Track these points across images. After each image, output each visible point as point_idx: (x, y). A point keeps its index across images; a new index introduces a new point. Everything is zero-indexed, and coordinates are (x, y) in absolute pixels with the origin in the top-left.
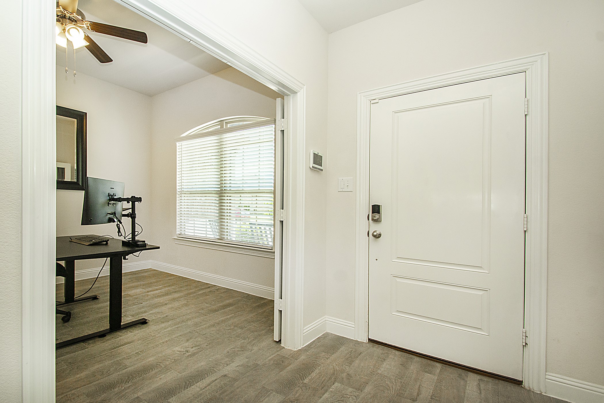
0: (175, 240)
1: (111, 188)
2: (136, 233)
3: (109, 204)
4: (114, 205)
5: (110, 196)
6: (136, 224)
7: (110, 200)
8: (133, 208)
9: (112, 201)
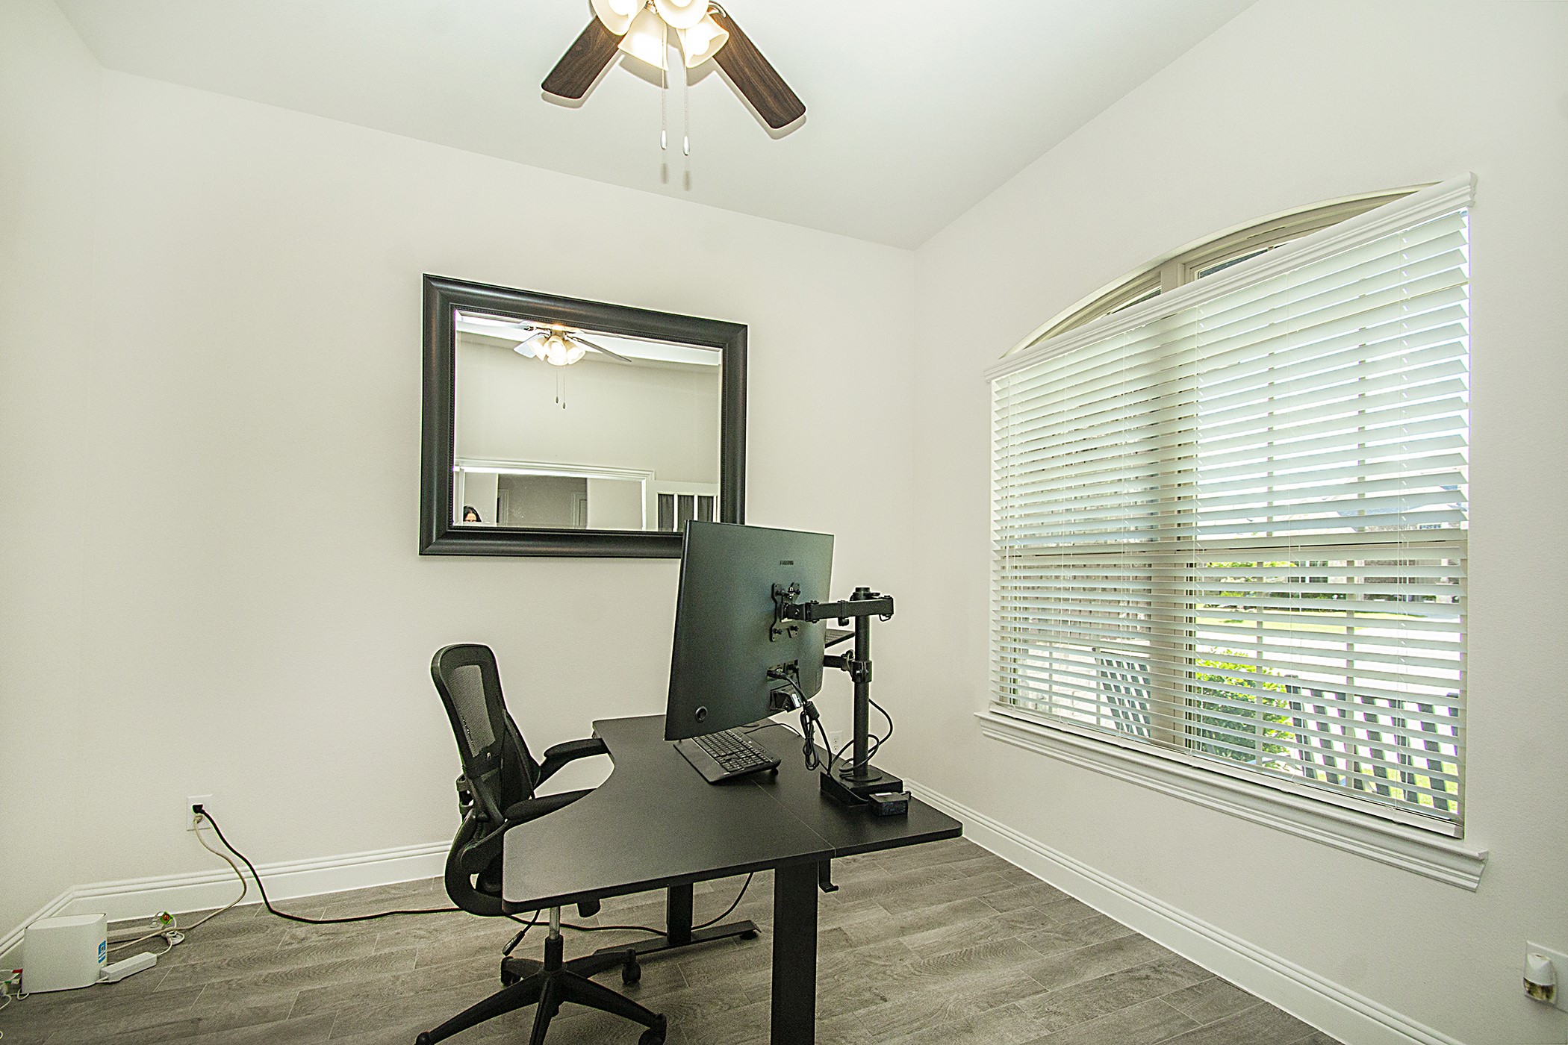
0: (982, 723)
1: (785, 563)
2: (871, 743)
3: (772, 631)
4: (793, 633)
5: (778, 598)
6: (870, 704)
7: (778, 614)
8: (861, 635)
9: (786, 620)
